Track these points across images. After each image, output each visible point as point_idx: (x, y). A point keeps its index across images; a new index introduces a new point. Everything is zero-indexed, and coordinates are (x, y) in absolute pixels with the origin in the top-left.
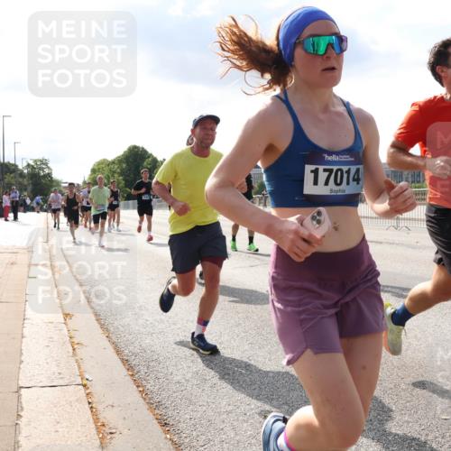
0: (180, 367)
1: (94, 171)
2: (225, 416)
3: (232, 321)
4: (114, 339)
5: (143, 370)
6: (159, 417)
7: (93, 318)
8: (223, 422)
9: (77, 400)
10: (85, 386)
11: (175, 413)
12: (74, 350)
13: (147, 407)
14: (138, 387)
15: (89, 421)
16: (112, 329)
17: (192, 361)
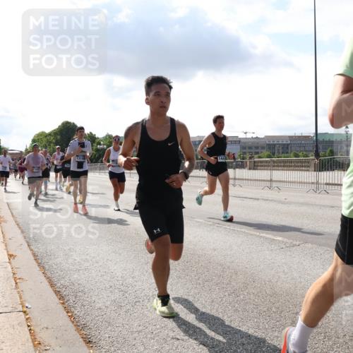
0: (101, 296)
1: (34, 141)
2: (136, 335)
3: (143, 260)
4: (49, 275)
5: (72, 299)
6: (85, 336)
7: (33, 258)
8: (135, 339)
9: (18, 324)
10: (25, 312)
11: (97, 333)
12: (16, 283)
13: (74, 328)
14: (68, 312)
15: (28, 340)
16: (47, 267)
17: (111, 292)
